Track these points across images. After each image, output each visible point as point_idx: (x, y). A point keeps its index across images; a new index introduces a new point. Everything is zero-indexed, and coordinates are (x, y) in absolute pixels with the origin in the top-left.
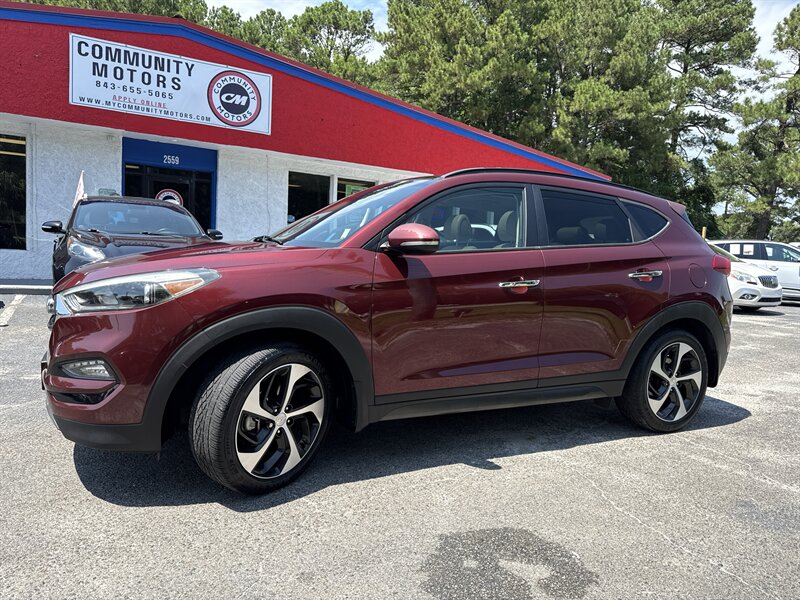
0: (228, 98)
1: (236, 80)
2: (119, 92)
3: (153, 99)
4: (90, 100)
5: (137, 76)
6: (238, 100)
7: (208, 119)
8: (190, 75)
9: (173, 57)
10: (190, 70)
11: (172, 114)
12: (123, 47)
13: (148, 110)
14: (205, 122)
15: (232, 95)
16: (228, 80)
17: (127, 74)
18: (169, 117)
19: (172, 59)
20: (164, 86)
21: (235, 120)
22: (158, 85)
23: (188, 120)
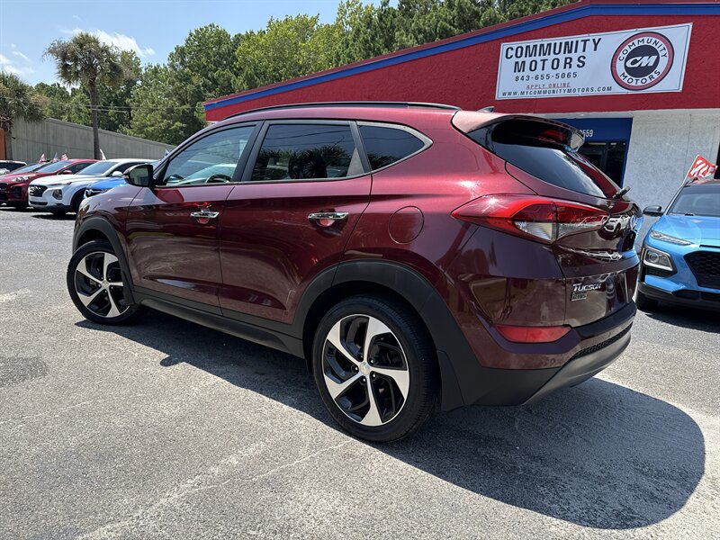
0: (635, 62)
1: (646, 41)
2: (532, 82)
3: (560, 81)
4: (510, 94)
5: (548, 64)
6: (646, 61)
7: (609, 89)
8: (595, 49)
9: (580, 38)
10: (596, 45)
11: (575, 90)
12: (538, 42)
13: (554, 92)
14: (606, 92)
15: (638, 58)
16: (636, 43)
17: (540, 64)
18: (572, 94)
19: (580, 40)
20: (570, 67)
21: (639, 84)
22: (565, 67)
23: (590, 93)
